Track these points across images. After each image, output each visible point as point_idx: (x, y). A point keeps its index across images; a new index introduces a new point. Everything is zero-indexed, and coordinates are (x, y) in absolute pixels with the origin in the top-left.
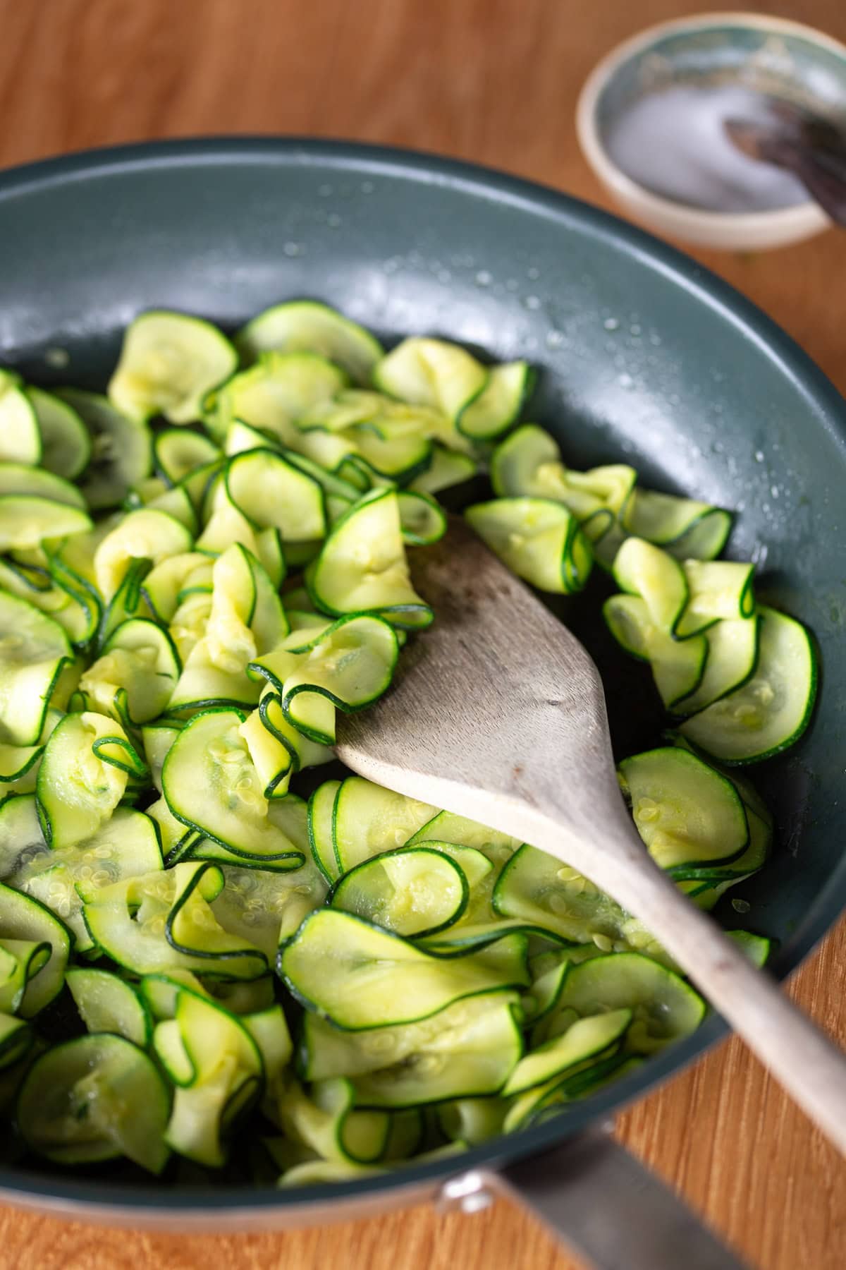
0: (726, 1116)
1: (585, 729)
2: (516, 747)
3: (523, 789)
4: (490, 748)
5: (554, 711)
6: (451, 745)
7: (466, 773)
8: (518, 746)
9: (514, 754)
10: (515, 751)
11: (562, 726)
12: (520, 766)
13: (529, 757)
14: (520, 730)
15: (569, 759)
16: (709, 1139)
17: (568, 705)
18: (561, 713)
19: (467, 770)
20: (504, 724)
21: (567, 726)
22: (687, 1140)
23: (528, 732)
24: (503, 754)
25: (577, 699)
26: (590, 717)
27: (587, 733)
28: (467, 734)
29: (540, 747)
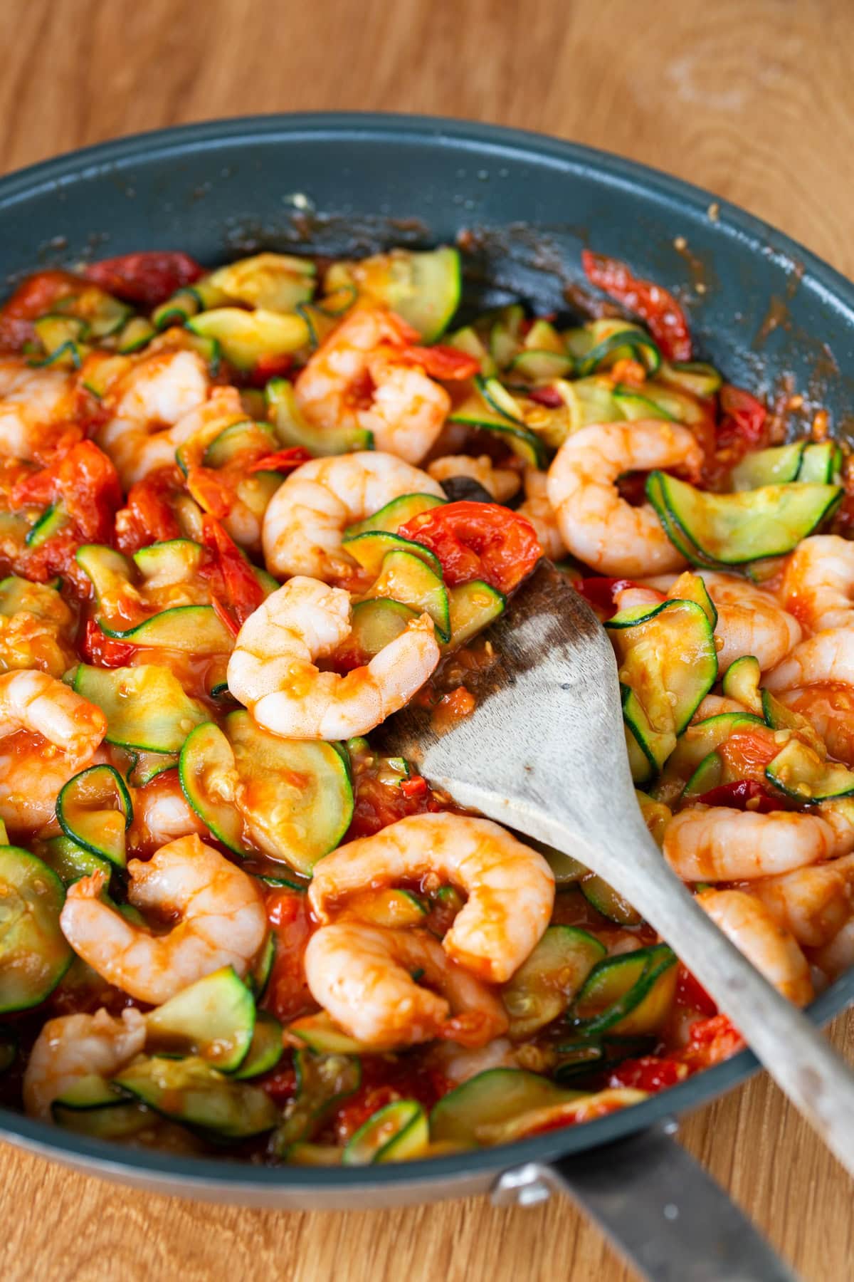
0: (747, 1120)
1: (596, 717)
2: (527, 741)
3: (534, 791)
4: (503, 743)
5: (565, 696)
6: (465, 741)
7: (479, 774)
8: (530, 739)
9: (526, 749)
10: (526, 745)
11: (573, 714)
12: (532, 765)
13: (542, 752)
14: (532, 719)
15: (580, 753)
16: (731, 1140)
17: (579, 688)
18: (573, 699)
19: (479, 770)
20: (516, 713)
21: (579, 714)
22: (708, 1143)
23: (540, 721)
24: (515, 749)
25: (589, 681)
26: (602, 701)
27: (598, 720)
28: (479, 727)
29: (551, 740)
